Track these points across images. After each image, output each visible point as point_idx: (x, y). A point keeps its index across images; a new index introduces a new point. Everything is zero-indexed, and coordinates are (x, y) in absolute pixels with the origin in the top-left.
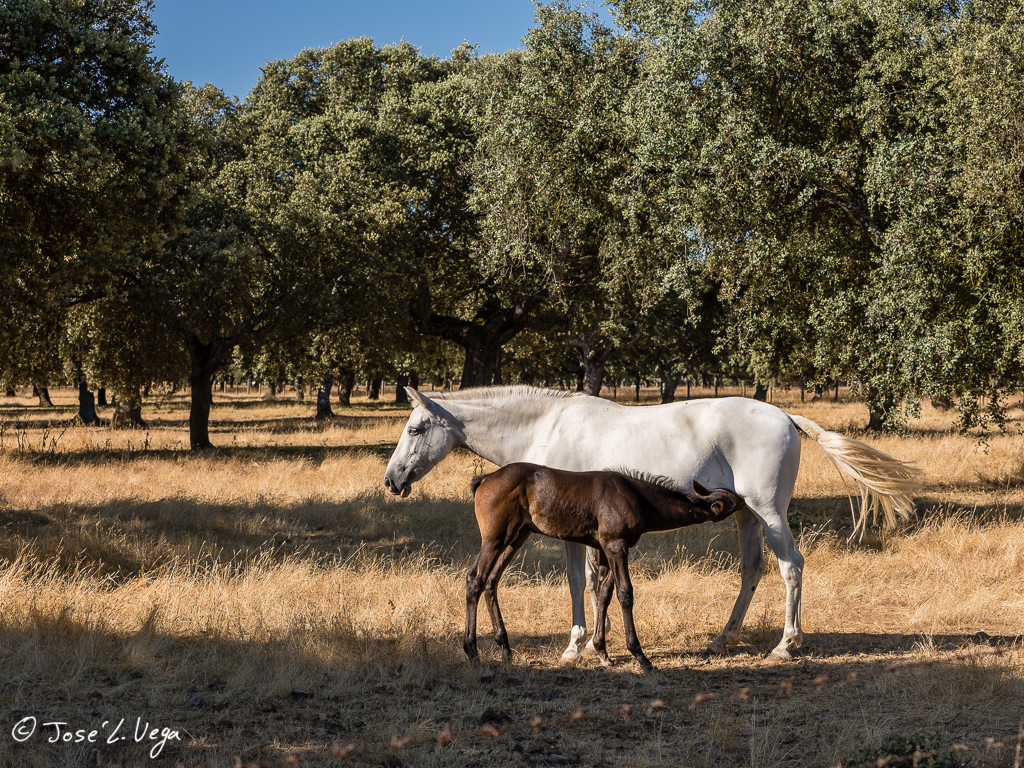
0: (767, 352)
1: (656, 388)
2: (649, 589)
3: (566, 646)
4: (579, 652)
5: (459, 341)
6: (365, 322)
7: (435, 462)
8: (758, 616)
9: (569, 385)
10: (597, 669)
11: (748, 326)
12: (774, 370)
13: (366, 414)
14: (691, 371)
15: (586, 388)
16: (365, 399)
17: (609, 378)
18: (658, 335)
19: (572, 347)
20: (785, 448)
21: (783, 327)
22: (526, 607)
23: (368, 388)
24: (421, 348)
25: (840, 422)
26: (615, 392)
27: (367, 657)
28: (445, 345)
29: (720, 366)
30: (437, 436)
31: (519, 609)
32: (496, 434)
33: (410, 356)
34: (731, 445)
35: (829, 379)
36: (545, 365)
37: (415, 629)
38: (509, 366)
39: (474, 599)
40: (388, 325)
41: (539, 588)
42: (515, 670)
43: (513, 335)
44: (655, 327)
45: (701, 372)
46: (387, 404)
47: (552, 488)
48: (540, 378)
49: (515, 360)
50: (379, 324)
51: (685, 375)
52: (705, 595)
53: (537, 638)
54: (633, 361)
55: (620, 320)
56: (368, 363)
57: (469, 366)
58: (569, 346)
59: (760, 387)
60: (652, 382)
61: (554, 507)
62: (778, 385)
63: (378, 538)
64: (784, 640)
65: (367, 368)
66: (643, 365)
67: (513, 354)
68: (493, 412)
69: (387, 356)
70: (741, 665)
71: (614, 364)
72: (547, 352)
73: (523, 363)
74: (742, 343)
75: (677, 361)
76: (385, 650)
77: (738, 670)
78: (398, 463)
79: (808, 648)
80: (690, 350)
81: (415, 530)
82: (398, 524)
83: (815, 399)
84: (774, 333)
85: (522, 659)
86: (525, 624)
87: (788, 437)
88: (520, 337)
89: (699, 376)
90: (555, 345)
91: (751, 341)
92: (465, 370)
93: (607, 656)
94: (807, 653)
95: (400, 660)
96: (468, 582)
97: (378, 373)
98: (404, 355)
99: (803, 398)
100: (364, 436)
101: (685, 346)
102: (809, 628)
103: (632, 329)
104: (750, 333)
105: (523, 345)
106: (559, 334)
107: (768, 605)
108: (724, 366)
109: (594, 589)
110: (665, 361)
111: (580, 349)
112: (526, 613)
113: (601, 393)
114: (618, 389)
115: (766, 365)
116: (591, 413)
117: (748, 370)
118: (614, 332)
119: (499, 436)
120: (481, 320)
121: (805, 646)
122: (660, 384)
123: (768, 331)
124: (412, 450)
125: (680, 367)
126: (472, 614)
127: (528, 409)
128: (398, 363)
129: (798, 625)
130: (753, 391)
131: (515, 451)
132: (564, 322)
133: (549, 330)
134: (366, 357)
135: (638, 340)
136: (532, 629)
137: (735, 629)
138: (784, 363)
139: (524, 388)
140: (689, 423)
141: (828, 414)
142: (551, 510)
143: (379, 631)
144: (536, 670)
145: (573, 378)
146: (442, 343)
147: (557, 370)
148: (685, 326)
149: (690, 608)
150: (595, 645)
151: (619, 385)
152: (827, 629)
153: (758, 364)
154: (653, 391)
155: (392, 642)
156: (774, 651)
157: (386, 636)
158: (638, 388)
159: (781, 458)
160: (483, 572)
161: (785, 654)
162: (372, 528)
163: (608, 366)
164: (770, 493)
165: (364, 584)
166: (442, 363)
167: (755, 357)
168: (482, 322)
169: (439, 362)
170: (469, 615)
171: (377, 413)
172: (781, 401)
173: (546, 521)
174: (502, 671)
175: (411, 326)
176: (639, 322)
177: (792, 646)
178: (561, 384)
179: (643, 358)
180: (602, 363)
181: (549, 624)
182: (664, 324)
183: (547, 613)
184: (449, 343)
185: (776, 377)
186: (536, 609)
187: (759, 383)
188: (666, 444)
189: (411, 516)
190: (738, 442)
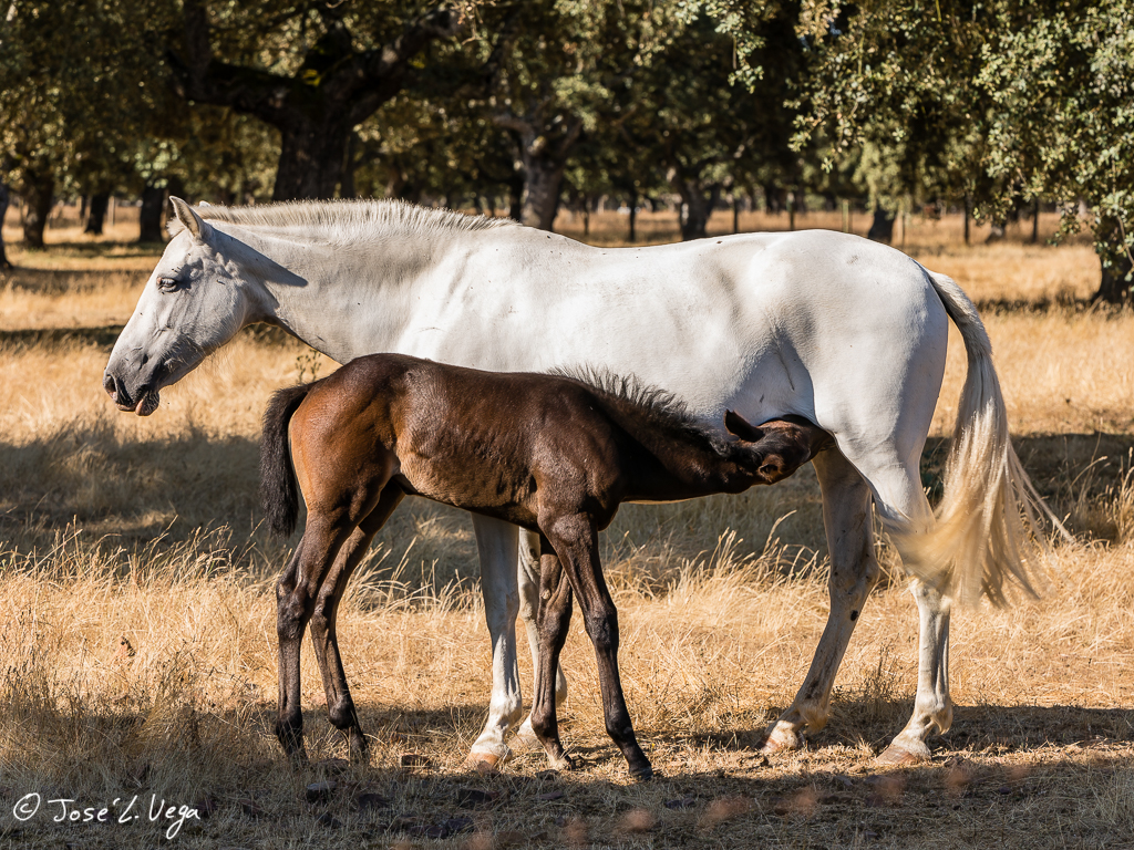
0: (894, 143)
1: (669, 215)
2: (647, 617)
3: (479, 729)
4: (505, 742)
5: (268, 117)
6: (74, 77)
7: (209, 348)
8: (867, 672)
9: (492, 206)
10: (541, 776)
11: (855, 91)
12: (908, 181)
13: (78, 263)
14: (739, 180)
15: (527, 213)
16: (77, 234)
17: (574, 194)
18: (672, 107)
19: (497, 130)
20: (916, 334)
21: (927, 92)
22: (401, 653)
23: (82, 213)
24: (191, 130)
25: (1040, 285)
26: (586, 222)
27: (77, 751)
28: (238, 127)
29: (800, 171)
30: (216, 298)
31: (385, 657)
32: (335, 298)
33: (169, 149)
34: (808, 328)
35: (1018, 200)
36: (442, 165)
37: (175, 695)
38: (371, 168)
39: (292, 632)
40: (122, 85)
41: (426, 615)
42: (375, 776)
43: (378, 105)
44: (668, 91)
45: (761, 183)
46: (121, 245)
47: (441, 402)
48: (434, 193)
49: (383, 157)
50: (104, 82)
51: (729, 189)
52: (763, 629)
53: (421, 713)
54: (622, 161)
55: (596, 76)
56: (83, 162)
57: (287, 167)
58: (493, 128)
59: (880, 214)
60: (663, 202)
61: (444, 442)
62: (916, 210)
63: (101, 514)
64: (916, 718)
65: (79, 171)
66: (644, 168)
67: (377, 144)
68: (328, 253)
69: (121, 147)
70: (829, 768)
71: (585, 166)
72: (448, 141)
73: (398, 162)
74: (844, 127)
75: (713, 161)
76: (113, 737)
77: (822, 779)
78: (133, 347)
79: (964, 735)
80: (738, 138)
81: (176, 499)
82: (141, 486)
83: (991, 239)
84: (908, 104)
85: (388, 755)
86: (397, 686)
87: (923, 314)
88: (393, 110)
89: (758, 189)
90: (465, 127)
91: (861, 121)
92: (279, 175)
93: (561, 750)
94: (962, 746)
95: (143, 758)
96: (279, 599)
97: (102, 182)
98: (156, 145)
99: (967, 235)
100: (72, 309)
101: (729, 130)
102: (967, 693)
103: (622, 94)
104: (860, 105)
105: (397, 125)
106: (472, 103)
107: (885, 650)
108: (808, 171)
109: (533, 616)
110: (689, 160)
111: (516, 136)
112: (400, 665)
113: (557, 224)
114: (592, 218)
115: (893, 169)
116: (528, 261)
117: (857, 178)
118: (584, 99)
119: (342, 303)
120: (312, 73)
121: (958, 731)
122: (678, 207)
123: (897, 99)
124: (163, 321)
125: (718, 171)
126: (291, 662)
127: (401, 250)
128: (145, 162)
129: (944, 689)
130: (866, 222)
131: (374, 334)
132: (482, 79)
133: (450, 96)
134: (78, 149)
135: (634, 117)
136: (412, 697)
137: (819, 696)
138: (927, 165)
139: (395, 206)
140: (726, 282)
141: (1016, 269)
142: (438, 447)
143: (102, 700)
144: (418, 777)
145: (500, 193)
146: (234, 121)
147: (467, 177)
148: (729, 89)
149: (731, 654)
150: (537, 728)
151: (595, 207)
152: (1005, 698)
153: (874, 167)
154: (665, 222)
155: (129, 721)
156: (896, 741)
157: (118, 710)
158: (633, 216)
159: (908, 355)
160: (309, 576)
161: (919, 748)
162: (88, 495)
163: (572, 169)
164: (885, 424)
165: (72, 605)
166: (233, 161)
167: (870, 153)
168: (314, 78)
169: (227, 159)
170: (284, 667)
171: (100, 263)
172: (922, 242)
173: (429, 469)
174: (349, 778)
175: (170, 85)
176: (636, 80)
177: (933, 730)
178: (477, 205)
179: (644, 153)
180: (560, 164)
181: (445, 687)
182: (686, 84)
183: (443, 664)
184: (248, 122)
185: (912, 192)
186: (420, 657)
187: (878, 206)
188: (678, 324)
189: (167, 469)
190: (823, 323)
